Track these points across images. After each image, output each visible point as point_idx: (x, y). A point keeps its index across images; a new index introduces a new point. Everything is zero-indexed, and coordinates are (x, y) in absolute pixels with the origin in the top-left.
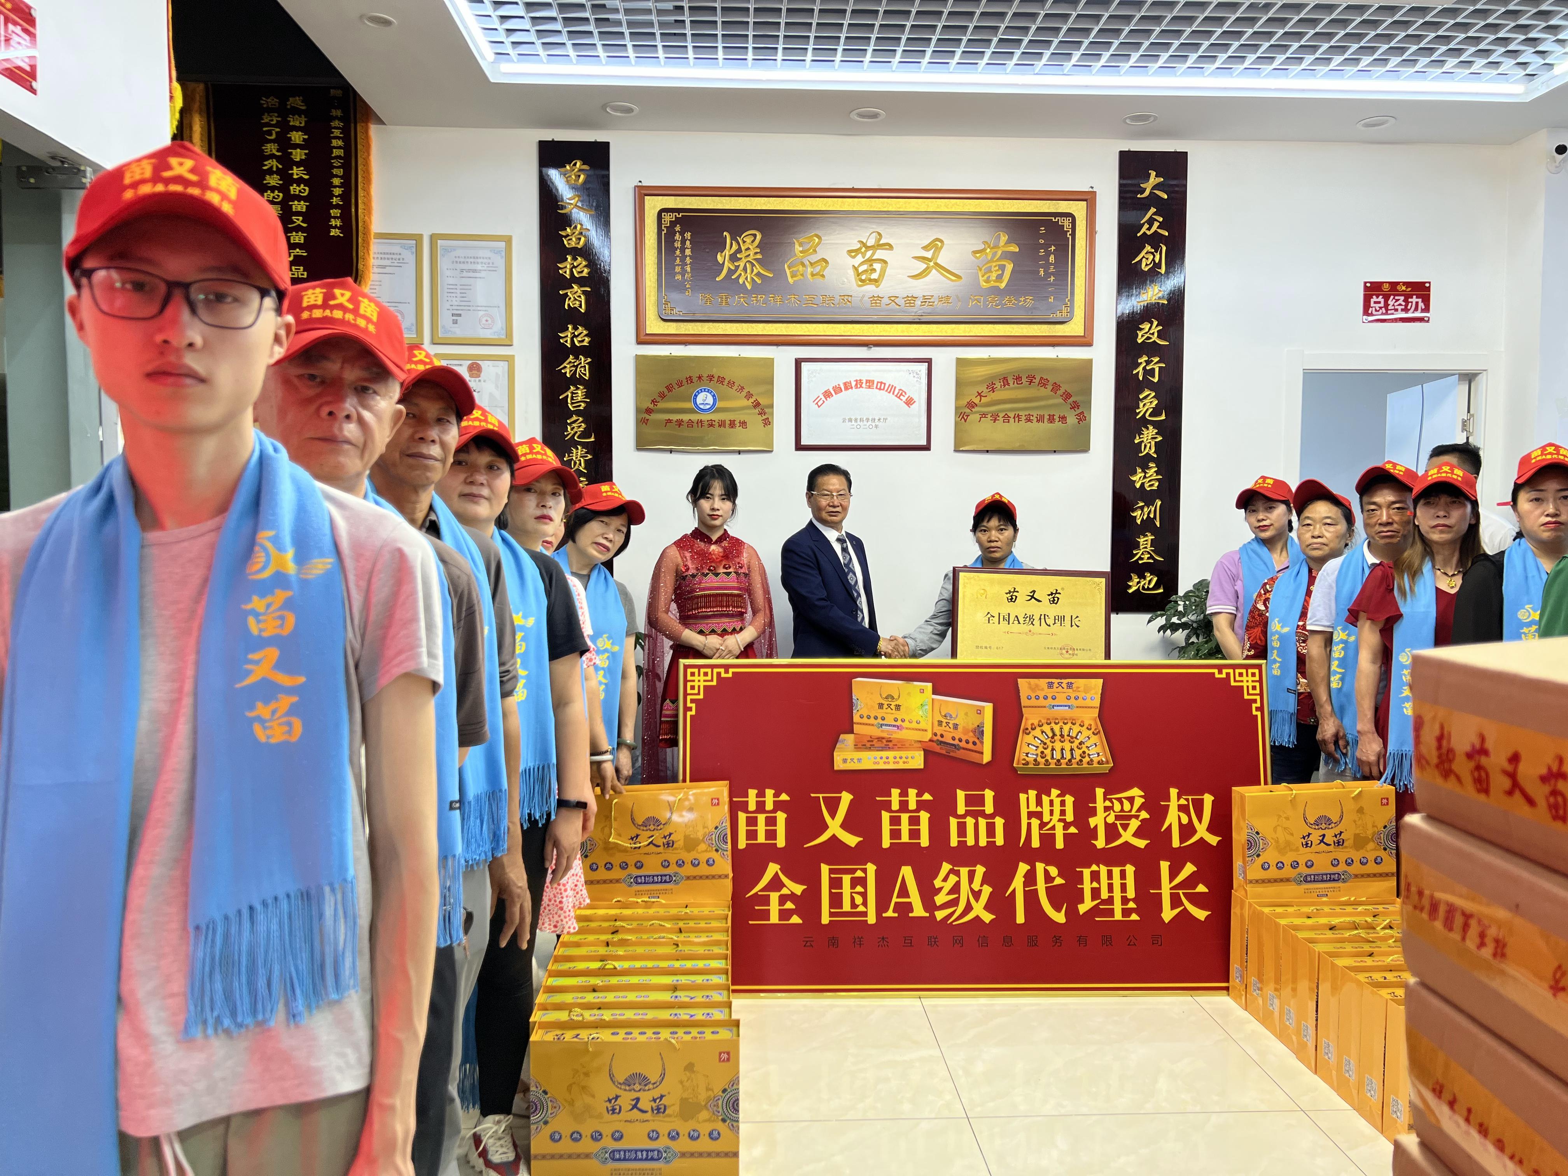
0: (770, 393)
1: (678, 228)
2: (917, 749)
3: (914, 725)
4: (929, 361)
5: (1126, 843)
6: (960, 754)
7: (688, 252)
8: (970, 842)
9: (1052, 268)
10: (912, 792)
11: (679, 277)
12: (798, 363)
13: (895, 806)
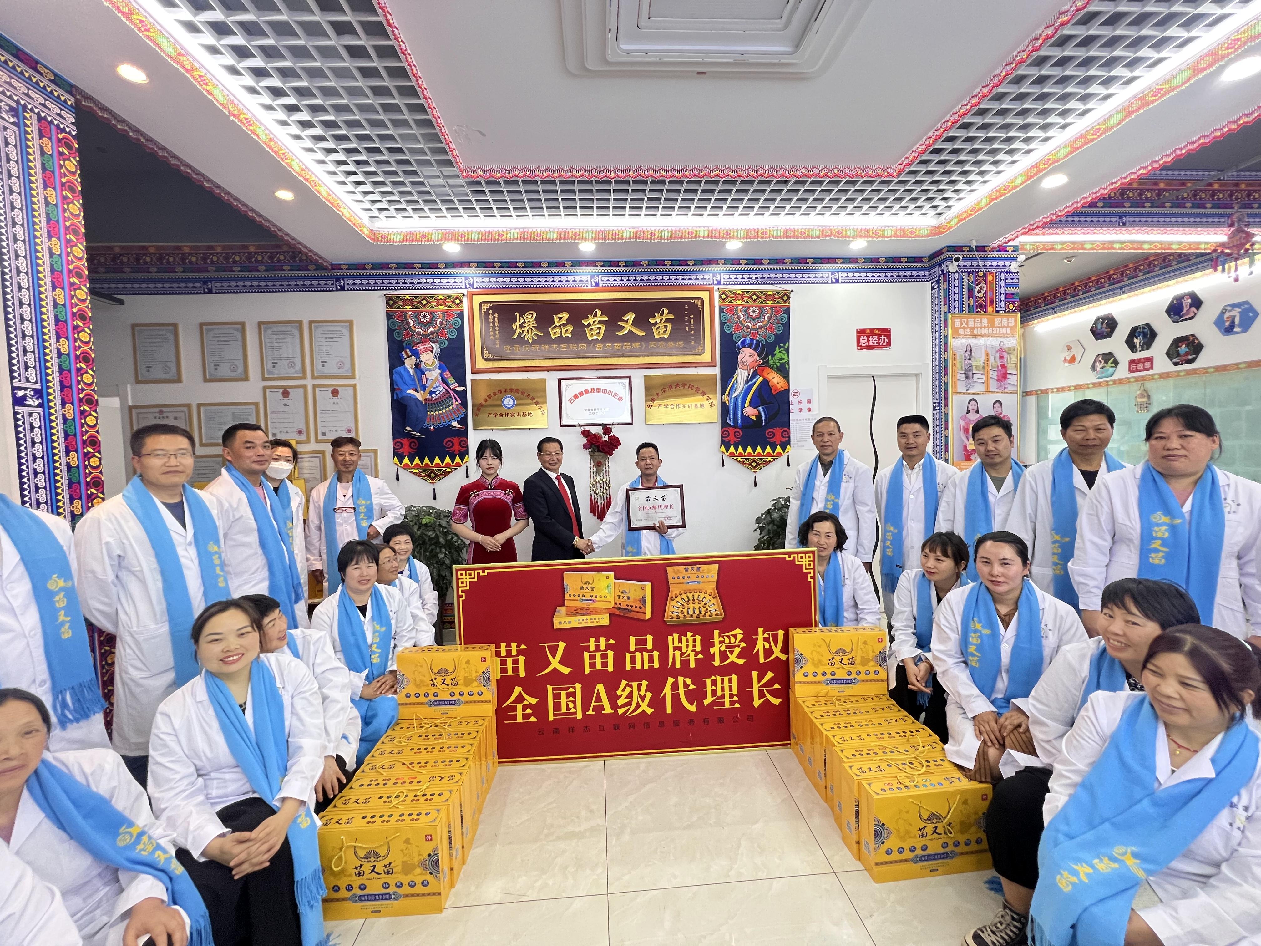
0: (545, 396)
1: (491, 311)
2: (605, 613)
3: (603, 599)
4: (630, 377)
5: (732, 662)
6: (632, 615)
7: (497, 324)
8: (639, 666)
9: (692, 327)
10: (603, 640)
11: (492, 338)
12: (559, 380)
13: (592, 648)
